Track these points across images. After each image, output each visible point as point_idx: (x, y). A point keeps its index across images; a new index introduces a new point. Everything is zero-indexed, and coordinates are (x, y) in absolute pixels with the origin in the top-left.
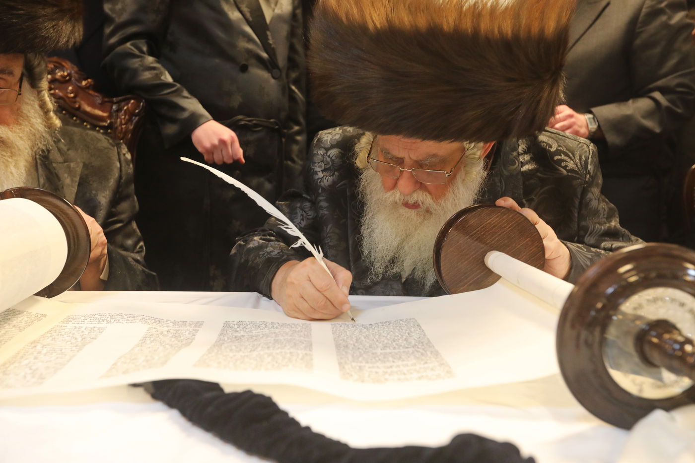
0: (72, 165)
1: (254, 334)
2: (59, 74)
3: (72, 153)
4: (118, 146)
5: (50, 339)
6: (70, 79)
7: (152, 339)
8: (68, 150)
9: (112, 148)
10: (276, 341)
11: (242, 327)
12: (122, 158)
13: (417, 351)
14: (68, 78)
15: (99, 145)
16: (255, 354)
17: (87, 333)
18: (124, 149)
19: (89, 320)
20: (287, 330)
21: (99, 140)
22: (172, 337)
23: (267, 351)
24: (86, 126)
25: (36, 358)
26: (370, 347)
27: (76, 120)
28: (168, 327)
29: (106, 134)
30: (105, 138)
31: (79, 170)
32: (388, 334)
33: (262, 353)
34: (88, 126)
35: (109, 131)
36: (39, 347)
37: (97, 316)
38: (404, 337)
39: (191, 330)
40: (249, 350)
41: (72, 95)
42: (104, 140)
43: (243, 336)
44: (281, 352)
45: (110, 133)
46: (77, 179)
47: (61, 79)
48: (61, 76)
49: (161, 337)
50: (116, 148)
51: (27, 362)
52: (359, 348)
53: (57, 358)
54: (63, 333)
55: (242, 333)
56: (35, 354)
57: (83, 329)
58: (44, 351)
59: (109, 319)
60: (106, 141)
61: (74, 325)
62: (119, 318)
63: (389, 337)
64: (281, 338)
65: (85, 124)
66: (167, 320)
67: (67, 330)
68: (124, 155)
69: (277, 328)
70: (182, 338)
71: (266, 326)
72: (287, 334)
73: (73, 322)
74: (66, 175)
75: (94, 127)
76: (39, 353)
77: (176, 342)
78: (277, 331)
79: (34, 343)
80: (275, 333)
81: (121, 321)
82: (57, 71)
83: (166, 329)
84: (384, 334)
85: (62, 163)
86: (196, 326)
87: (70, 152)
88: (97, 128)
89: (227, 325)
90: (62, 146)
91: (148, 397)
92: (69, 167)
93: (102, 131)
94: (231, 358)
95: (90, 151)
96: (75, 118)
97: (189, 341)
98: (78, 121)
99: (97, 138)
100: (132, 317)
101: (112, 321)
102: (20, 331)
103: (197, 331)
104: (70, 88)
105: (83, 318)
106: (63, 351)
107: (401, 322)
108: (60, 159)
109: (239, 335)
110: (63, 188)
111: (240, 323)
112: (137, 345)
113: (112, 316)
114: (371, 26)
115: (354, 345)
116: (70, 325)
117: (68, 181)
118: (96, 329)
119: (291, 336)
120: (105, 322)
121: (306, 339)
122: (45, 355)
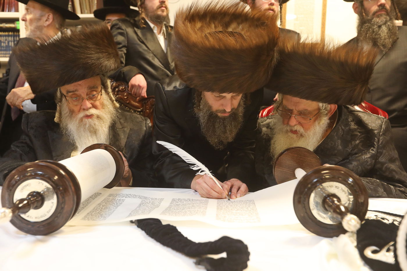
0: (125, 129)
1: (184, 204)
2: (121, 88)
3: (126, 124)
4: (146, 120)
5: (105, 203)
6: (125, 90)
7: (143, 205)
8: (124, 123)
9: (143, 121)
10: (193, 206)
11: (179, 201)
12: (147, 125)
13: (250, 213)
14: (124, 89)
15: (138, 120)
16: (183, 211)
17: (118, 201)
18: (149, 121)
19: (118, 196)
20: (198, 202)
21: (138, 118)
22: (151, 204)
23: (189, 210)
24: (132, 111)
25: (101, 210)
26: (231, 210)
27: (127, 109)
28: (149, 200)
29: (140, 114)
30: (141, 117)
31: (128, 131)
32: (240, 205)
33: (186, 210)
34: (133, 111)
35: (141, 113)
36: (101, 206)
37: (121, 195)
38: (247, 207)
39: (159, 202)
40: (182, 209)
41: (126, 97)
42: (140, 118)
43: (180, 204)
44: (194, 210)
45: (142, 114)
46: (127, 136)
47: (122, 90)
48: (122, 89)
49: (147, 204)
50: (145, 121)
51: (98, 211)
52: (226, 210)
53: (109, 211)
54: (109, 201)
55: (180, 203)
56: (100, 209)
57: (116, 200)
58: (103, 208)
59: (126, 196)
60: (141, 118)
61: (113, 198)
62: (130, 196)
63: (240, 207)
64: (195, 205)
65: (131, 110)
66: (149, 198)
67: (110, 200)
68: (148, 124)
69: (194, 201)
70: (155, 204)
71: (190, 200)
72: (198, 203)
73: (112, 196)
74: (122, 134)
75: (135, 111)
76: (102, 208)
77: (153, 206)
78: (194, 202)
79: (99, 204)
80: (193, 203)
81: (131, 197)
82: (120, 87)
83: (149, 201)
84: (238, 205)
85: (121, 129)
86: (161, 200)
87: (125, 123)
88: (136, 112)
89: (173, 200)
90: (122, 121)
91: (136, 227)
92: (124, 130)
93: (138, 113)
94: (174, 212)
95: (133, 123)
96: (127, 108)
97: (158, 206)
98: (128, 109)
99: (137, 117)
100: (135, 196)
101: (127, 197)
102: (93, 199)
103: (161, 202)
104: (125, 94)
105: (116, 195)
106: (110, 208)
107: (247, 201)
108: (121, 127)
109: (178, 204)
110: (120, 140)
111: (179, 199)
112: (138, 207)
113: (127, 195)
114: (286, 50)
115: (225, 209)
116: (111, 198)
117: (122, 137)
118: (121, 200)
119: (199, 204)
120: (124, 197)
121: (205, 206)
122: (104, 209)
